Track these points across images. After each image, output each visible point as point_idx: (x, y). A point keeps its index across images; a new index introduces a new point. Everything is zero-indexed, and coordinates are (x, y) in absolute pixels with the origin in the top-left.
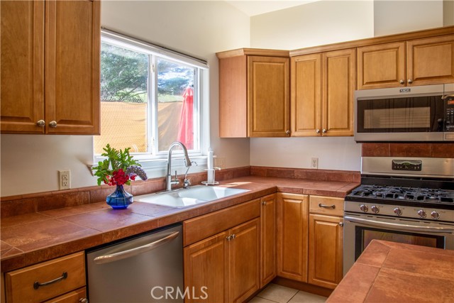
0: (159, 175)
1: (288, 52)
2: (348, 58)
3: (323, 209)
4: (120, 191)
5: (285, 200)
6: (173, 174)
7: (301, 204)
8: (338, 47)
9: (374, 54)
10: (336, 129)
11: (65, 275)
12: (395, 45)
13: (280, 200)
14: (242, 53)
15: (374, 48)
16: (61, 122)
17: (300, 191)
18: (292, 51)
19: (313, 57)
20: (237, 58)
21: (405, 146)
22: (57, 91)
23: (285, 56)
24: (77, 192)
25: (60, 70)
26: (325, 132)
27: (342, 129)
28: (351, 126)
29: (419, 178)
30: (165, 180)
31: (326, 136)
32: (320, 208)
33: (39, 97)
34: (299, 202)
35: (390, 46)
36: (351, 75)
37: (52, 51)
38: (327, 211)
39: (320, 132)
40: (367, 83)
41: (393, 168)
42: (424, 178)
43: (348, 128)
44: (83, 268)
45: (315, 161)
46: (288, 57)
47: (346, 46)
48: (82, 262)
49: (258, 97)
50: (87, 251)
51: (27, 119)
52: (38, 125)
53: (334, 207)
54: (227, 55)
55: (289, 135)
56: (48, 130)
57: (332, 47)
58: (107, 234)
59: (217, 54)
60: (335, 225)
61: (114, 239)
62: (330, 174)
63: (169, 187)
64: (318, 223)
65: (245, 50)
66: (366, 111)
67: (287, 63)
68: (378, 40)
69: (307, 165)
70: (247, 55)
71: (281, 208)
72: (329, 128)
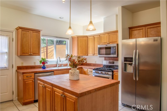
0: (56, 64)
2: (98, 37)
3: (90, 72)
4: (44, 66)
6: (58, 64)
7: (86, 71)
11: (31, 76)
13: (83, 70)
16: (33, 54)
19: (92, 37)
20: (75, 38)
22: (33, 49)
24: (38, 66)
25: (33, 45)
30: (57, 65)
31: (94, 55)
33: (30, 50)
35: (106, 35)
36: (99, 41)
37: (32, 43)
41: (109, 63)
44: (34, 76)
46: (88, 37)
48: (34, 75)
49: (80, 46)
50: (35, 73)
51: (28, 53)
52: (29, 54)
53: (92, 72)
54: (74, 37)
55: (88, 55)
56: (31, 55)
58: (38, 71)
59: (72, 37)
61: (39, 72)
63: (57, 66)
65: (76, 36)
66: (100, 50)
68: (103, 33)
71: (83, 72)
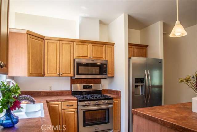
1: (44, 37)
2: (71, 45)
3: (68, 107)
5: (50, 106)
7: (58, 106)
8: (67, 40)
9: (80, 46)
10: (66, 73)
12: (87, 44)
14: (25, 32)
15: (80, 43)
17: (58, 101)
18: (46, 37)
19: (56, 41)
21: (85, 80)
23: (42, 38)
26: (62, 75)
27: (68, 73)
28: (72, 72)
29: (91, 91)
31: (62, 76)
32: (67, 107)
34: (58, 105)
35: (86, 44)
36: (72, 52)
38: (70, 107)
39: (59, 74)
40: (78, 56)
41: (84, 88)
42: (92, 91)
43: (71, 73)
45: (50, 87)
46: (44, 39)
47: (70, 40)
53: (73, 105)
55: (44, 76)
57: (64, 39)
60: (73, 112)
62: (58, 92)
64: (66, 113)
66: (79, 67)
67: (43, 42)
68: (81, 41)
69: (47, 89)
70: (28, 34)
72: (63, 73)
